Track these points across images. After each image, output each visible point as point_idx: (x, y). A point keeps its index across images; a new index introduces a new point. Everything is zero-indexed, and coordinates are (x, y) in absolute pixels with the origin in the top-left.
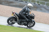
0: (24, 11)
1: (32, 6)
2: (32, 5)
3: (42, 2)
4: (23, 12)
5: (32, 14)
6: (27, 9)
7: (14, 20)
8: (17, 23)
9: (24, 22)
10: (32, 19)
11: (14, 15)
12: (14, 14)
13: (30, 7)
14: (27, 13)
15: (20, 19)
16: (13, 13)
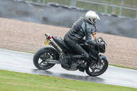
0: (76, 33)
1: (98, 18)
2: (97, 16)
3: (128, 10)
4: (74, 36)
5: (100, 40)
6: (83, 26)
7: (51, 57)
8: (60, 65)
9: (79, 61)
10: (100, 53)
11: (51, 43)
12: (52, 39)
13: (92, 22)
14: (84, 38)
15: (67, 55)
16: (49, 38)
